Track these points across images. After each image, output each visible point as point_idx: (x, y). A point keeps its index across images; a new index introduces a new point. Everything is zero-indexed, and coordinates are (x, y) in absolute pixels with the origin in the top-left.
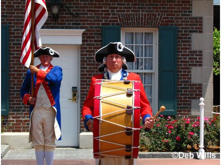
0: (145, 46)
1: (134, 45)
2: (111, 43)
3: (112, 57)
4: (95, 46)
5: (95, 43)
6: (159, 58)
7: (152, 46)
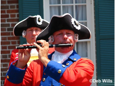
0: (76, 6)
1: (61, 5)
2: (31, 16)
3: (32, 31)
4: (10, 9)
5: (9, 5)
6: (95, 22)
7: (86, 6)
